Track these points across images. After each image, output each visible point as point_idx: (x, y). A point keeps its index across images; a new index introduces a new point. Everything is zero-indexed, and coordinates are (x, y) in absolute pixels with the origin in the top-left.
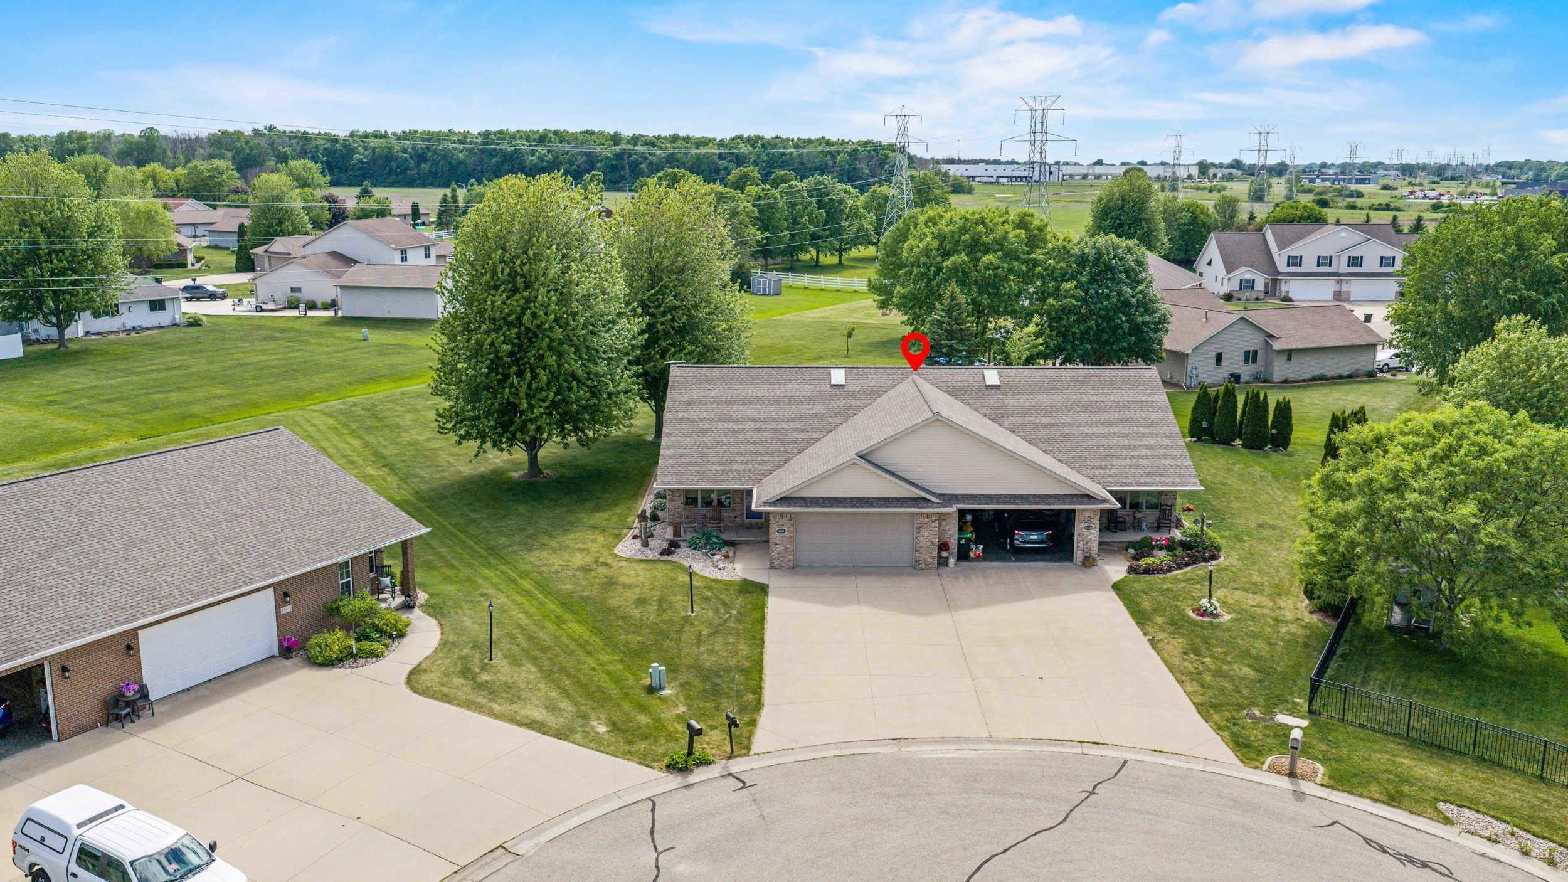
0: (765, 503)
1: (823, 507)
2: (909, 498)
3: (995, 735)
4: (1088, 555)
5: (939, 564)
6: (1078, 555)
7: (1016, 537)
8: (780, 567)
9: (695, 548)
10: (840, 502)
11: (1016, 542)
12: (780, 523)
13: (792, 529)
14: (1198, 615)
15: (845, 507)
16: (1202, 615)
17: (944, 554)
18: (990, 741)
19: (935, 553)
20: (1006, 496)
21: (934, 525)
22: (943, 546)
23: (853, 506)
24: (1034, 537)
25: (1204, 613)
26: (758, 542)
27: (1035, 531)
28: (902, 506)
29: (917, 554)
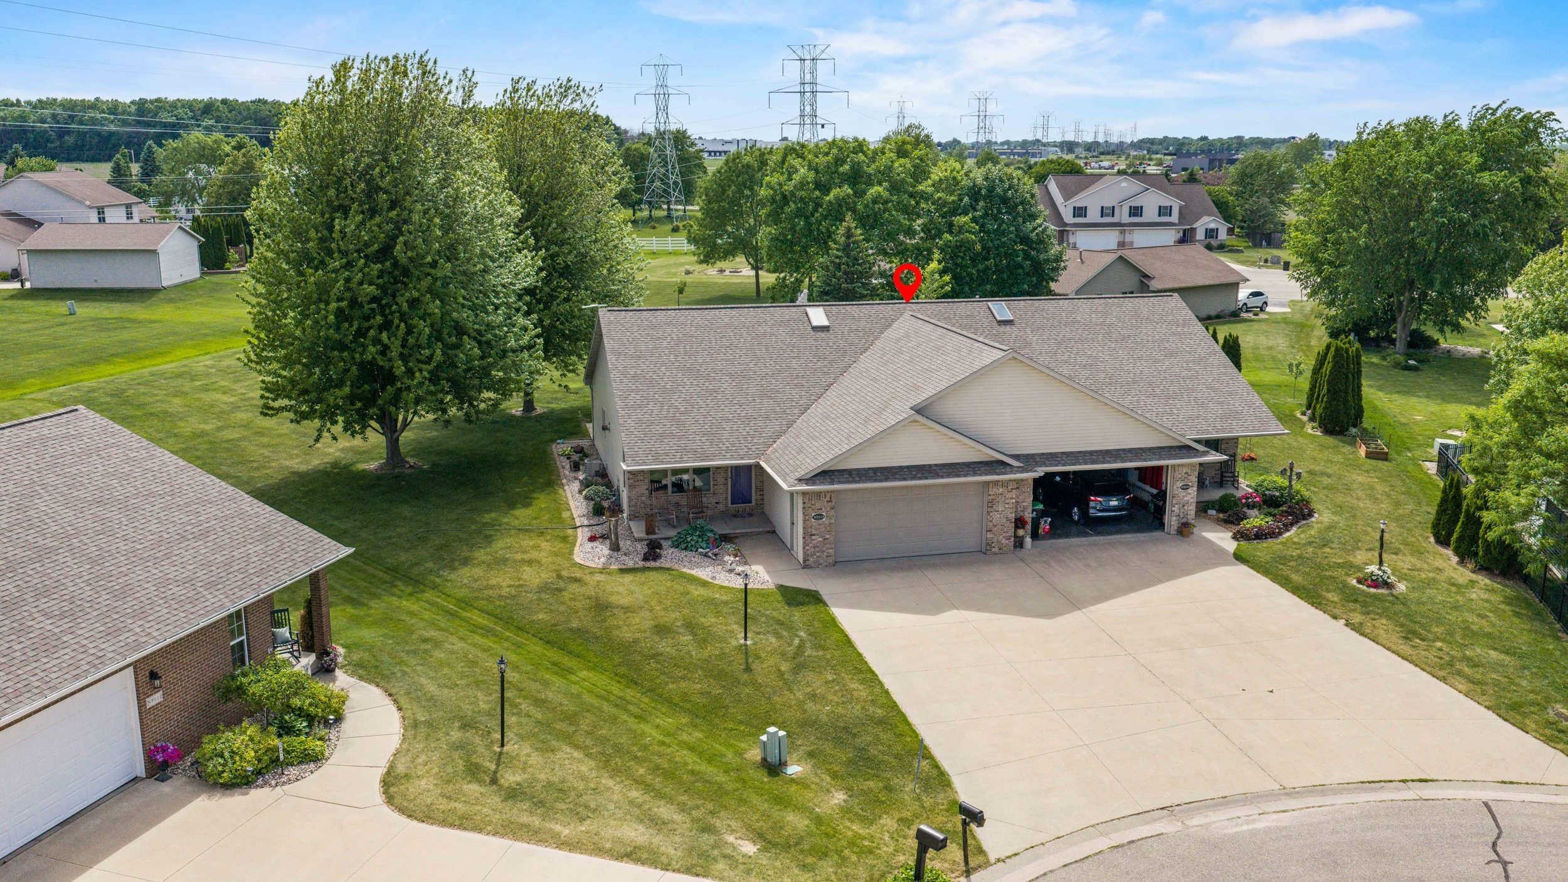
0: (800, 480)
1: (876, 481)
2: (980, 463)
3: (1289, 784)
4: (1184, 520)
5: (1015, 547)
6: (1171, 521)
7: (1092, 504)
8: (818, 565)
9: (686, 549)
10: (896, 473)
11: (1091, 511)
12: (818, 506)
13: (832, 513)
14: (1369, 586)
15: (905, 479)
16: (1376, 587)
17: (1021, 532)
18: (1286, 794)
19: (1011, 532)
20: (1091, 453)
21: (1009, 495)
22: (1019, 523)
23: (913, 478)
24: (1114, 503)
25: (1375, 584)
26: (759, 533)
27: (1114, 496)
28: (975, 474)
29: (989, 535)
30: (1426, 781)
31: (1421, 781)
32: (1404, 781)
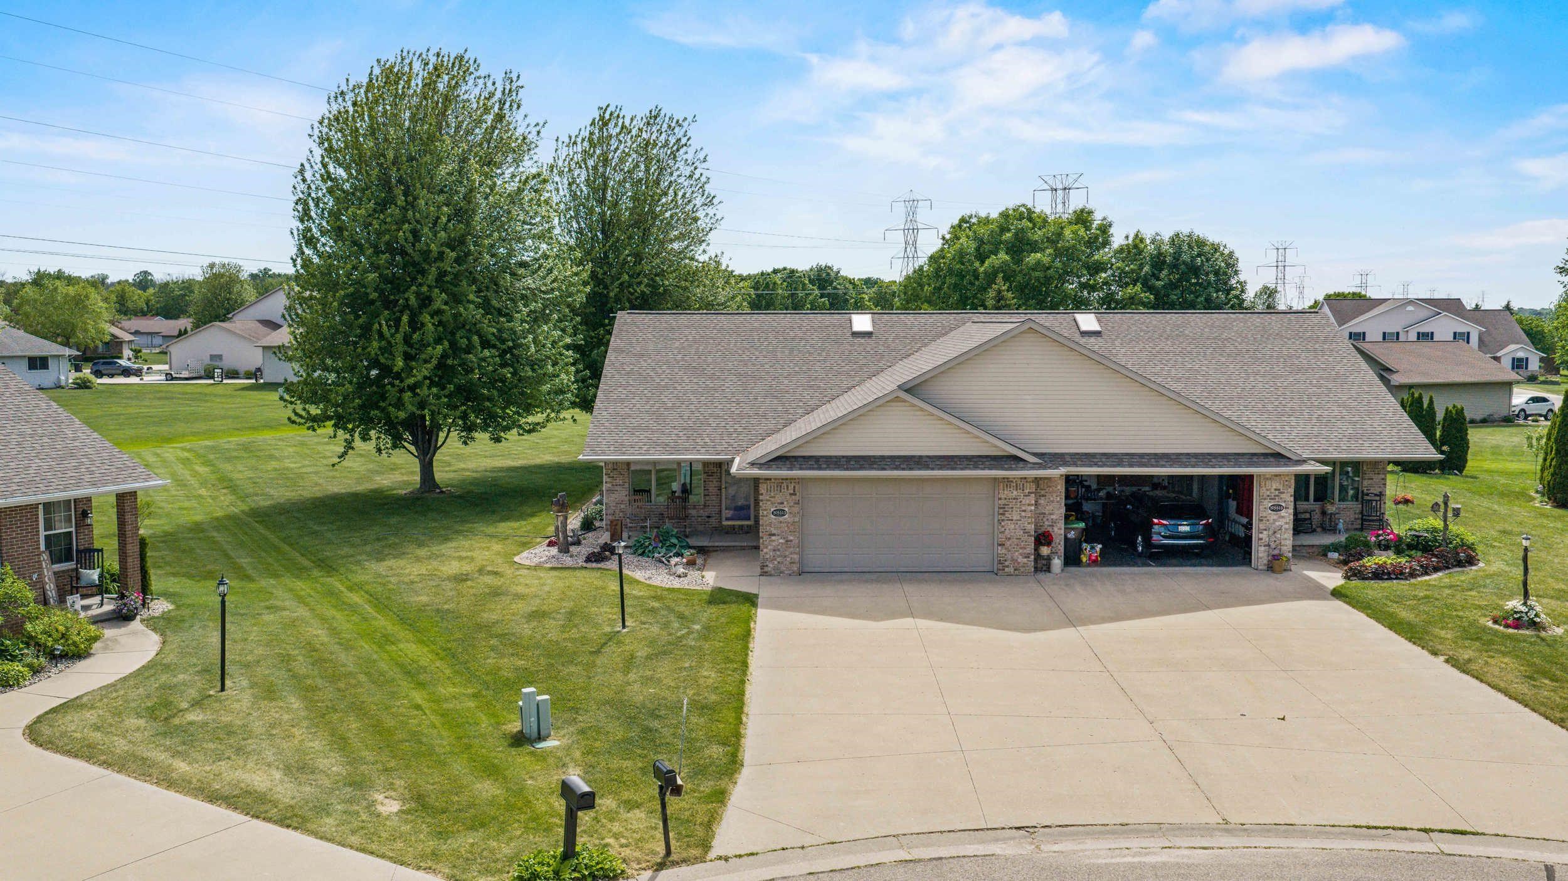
0: (753, 464)
2: (987, 457)
3: (1235, 818)
4: (1276, 552)
5: (1036, 570)
6: (1260, 554)
7: (1156, 528)
8: (779, 573)
10: (874, 463)
11: (1155, 537)
12: (779, 498)
13: (796, 509)
14: (1507, 626)
15: (884, 469)
16: (1516, 627)
17: (1045, 551)
18: (1227, 831)
19: (1030, 548)
20: (1142, 456)
21: (1026, 501)
22: (1043, 538)
23: (897, 468)
24: (1185, 529)
25: (1518, 624)
26: (743, 548)
27: (1186, 519)
28: (976, 468)
29: (1000, 549)
30: (1463, 833)
31: (1454, 832)
32: (1425, 831)
